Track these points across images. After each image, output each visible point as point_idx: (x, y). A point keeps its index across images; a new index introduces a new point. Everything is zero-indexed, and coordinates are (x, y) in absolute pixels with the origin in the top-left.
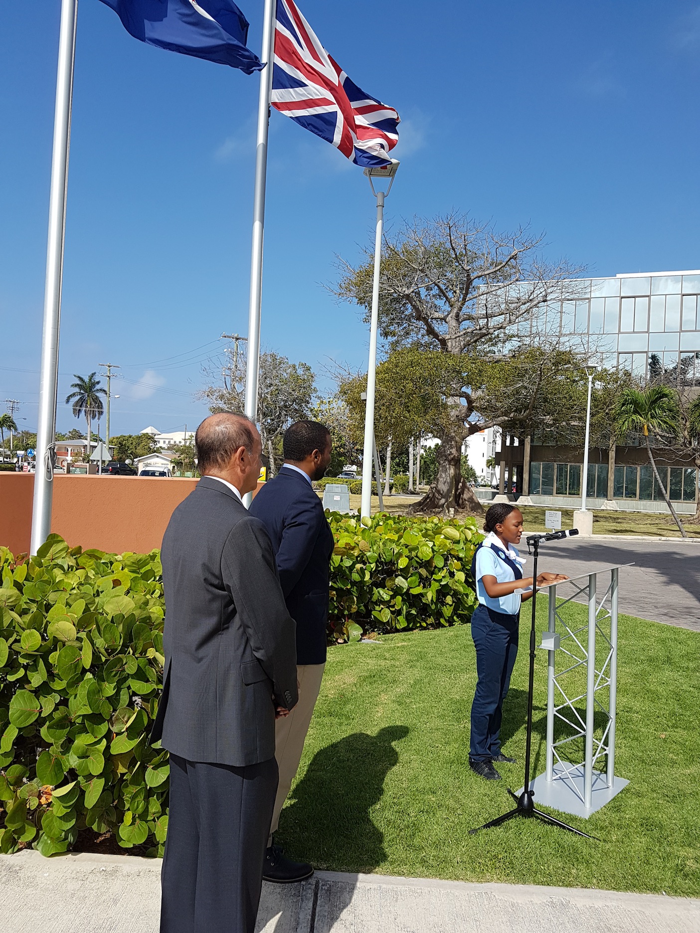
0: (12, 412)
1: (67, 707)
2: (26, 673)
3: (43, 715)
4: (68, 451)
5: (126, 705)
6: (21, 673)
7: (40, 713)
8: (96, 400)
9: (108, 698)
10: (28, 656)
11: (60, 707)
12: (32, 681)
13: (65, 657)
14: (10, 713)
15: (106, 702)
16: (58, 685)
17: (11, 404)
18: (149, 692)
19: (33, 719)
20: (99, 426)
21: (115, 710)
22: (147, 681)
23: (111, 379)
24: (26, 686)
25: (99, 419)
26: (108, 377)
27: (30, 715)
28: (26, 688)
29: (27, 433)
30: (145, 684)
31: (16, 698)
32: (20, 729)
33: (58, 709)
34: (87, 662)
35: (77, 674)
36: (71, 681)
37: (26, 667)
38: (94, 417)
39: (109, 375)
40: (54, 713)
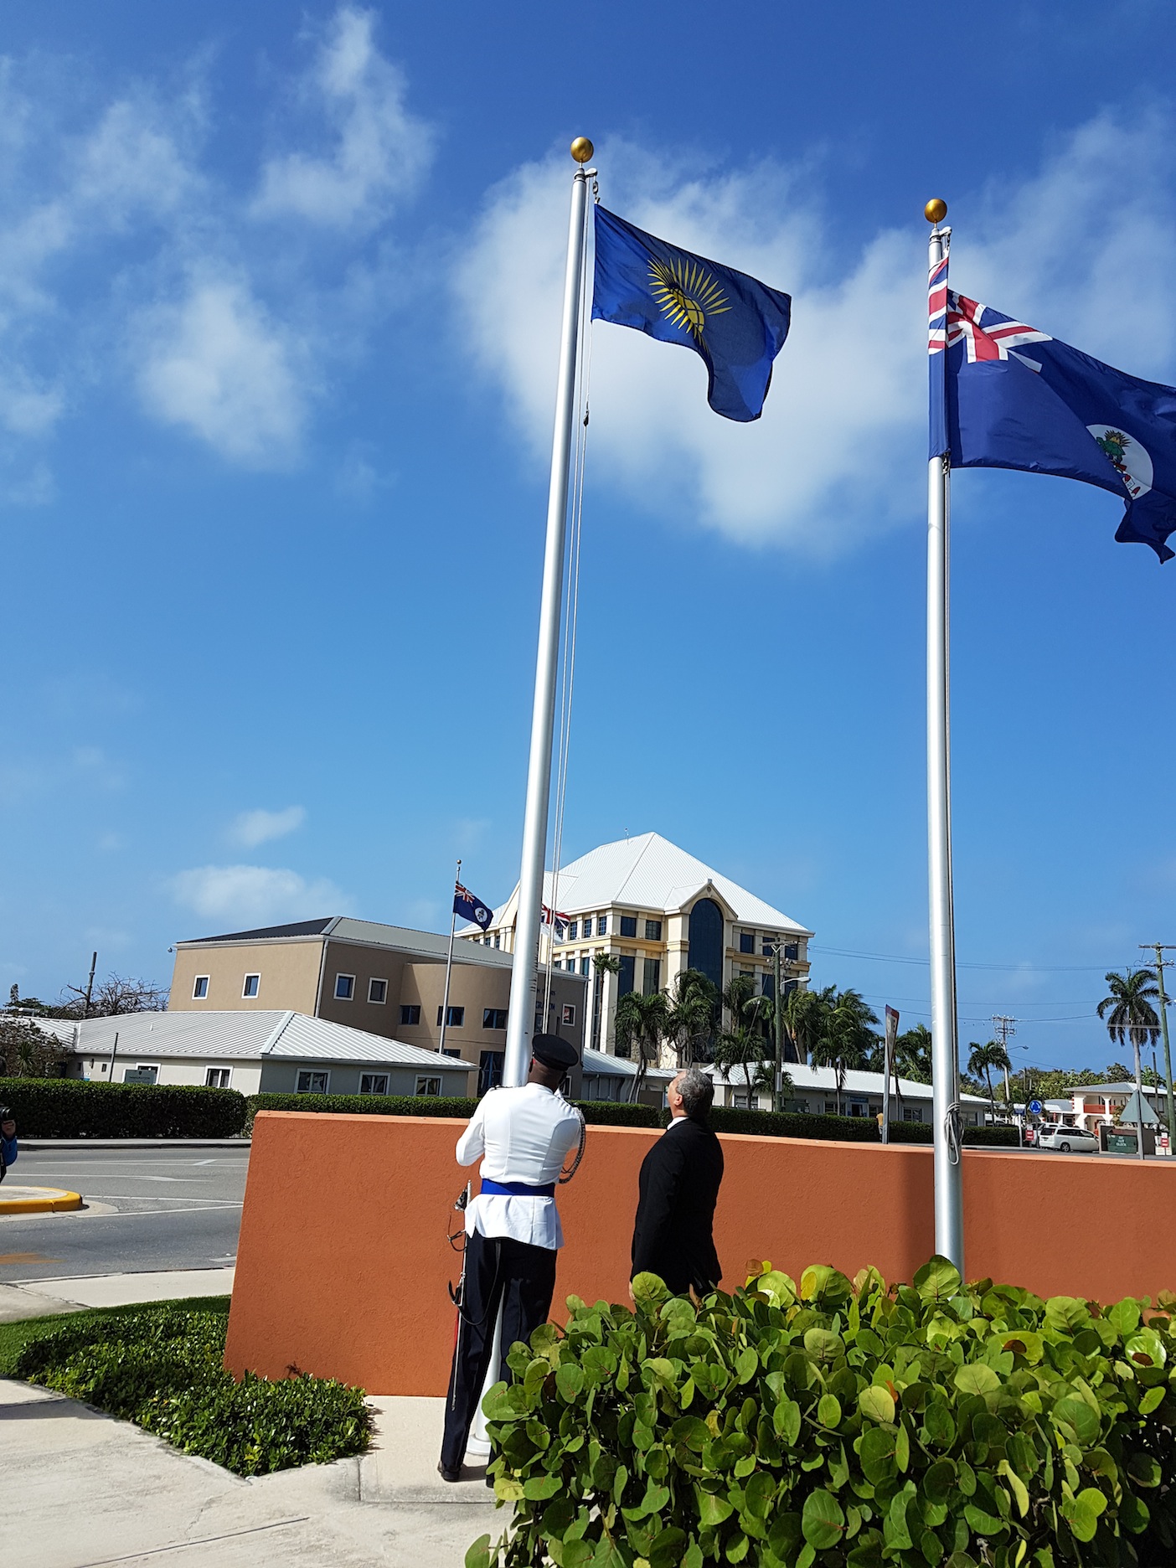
0: (1004, 1036)
1: (881, 1530)
2: (825, 1463)
3: (848, 1536)
4: (1104, 1104)
5: (964, 1549)
6: (819, 1461)
7: (845, 1532)
8: (1145, 1010)
9: (936, 1529)
10: (825, 1436)
11: (871, 1529)
12: (834, 1478)
13: (872, 1446)
14: (803, 1521)
15: (932, 1534)
16: (866, 1492)
17: (1001, 1024)
18: (995, 1533)
19: (834, 1540)
20: (1154, 1058)
21: (948, 1553)
22: (996, 1515)
23: (1164, 970)
24: (827, 1485)
25: (1154, 1043)
26: (1159, 967)
27: (830, 1531)
28: (826, 1488)
29: (1035, 1072)
30: (990, 1518)
31: (812, 1499)
32: (819, 1552)
33: (867, 1532)
34: (903, 1460)
35: (892, 1478)
36: (882, 1486)
37: (825, 1451)
38: (1143, 1040)
39: (1160, 964)
40: (860, 1536)
